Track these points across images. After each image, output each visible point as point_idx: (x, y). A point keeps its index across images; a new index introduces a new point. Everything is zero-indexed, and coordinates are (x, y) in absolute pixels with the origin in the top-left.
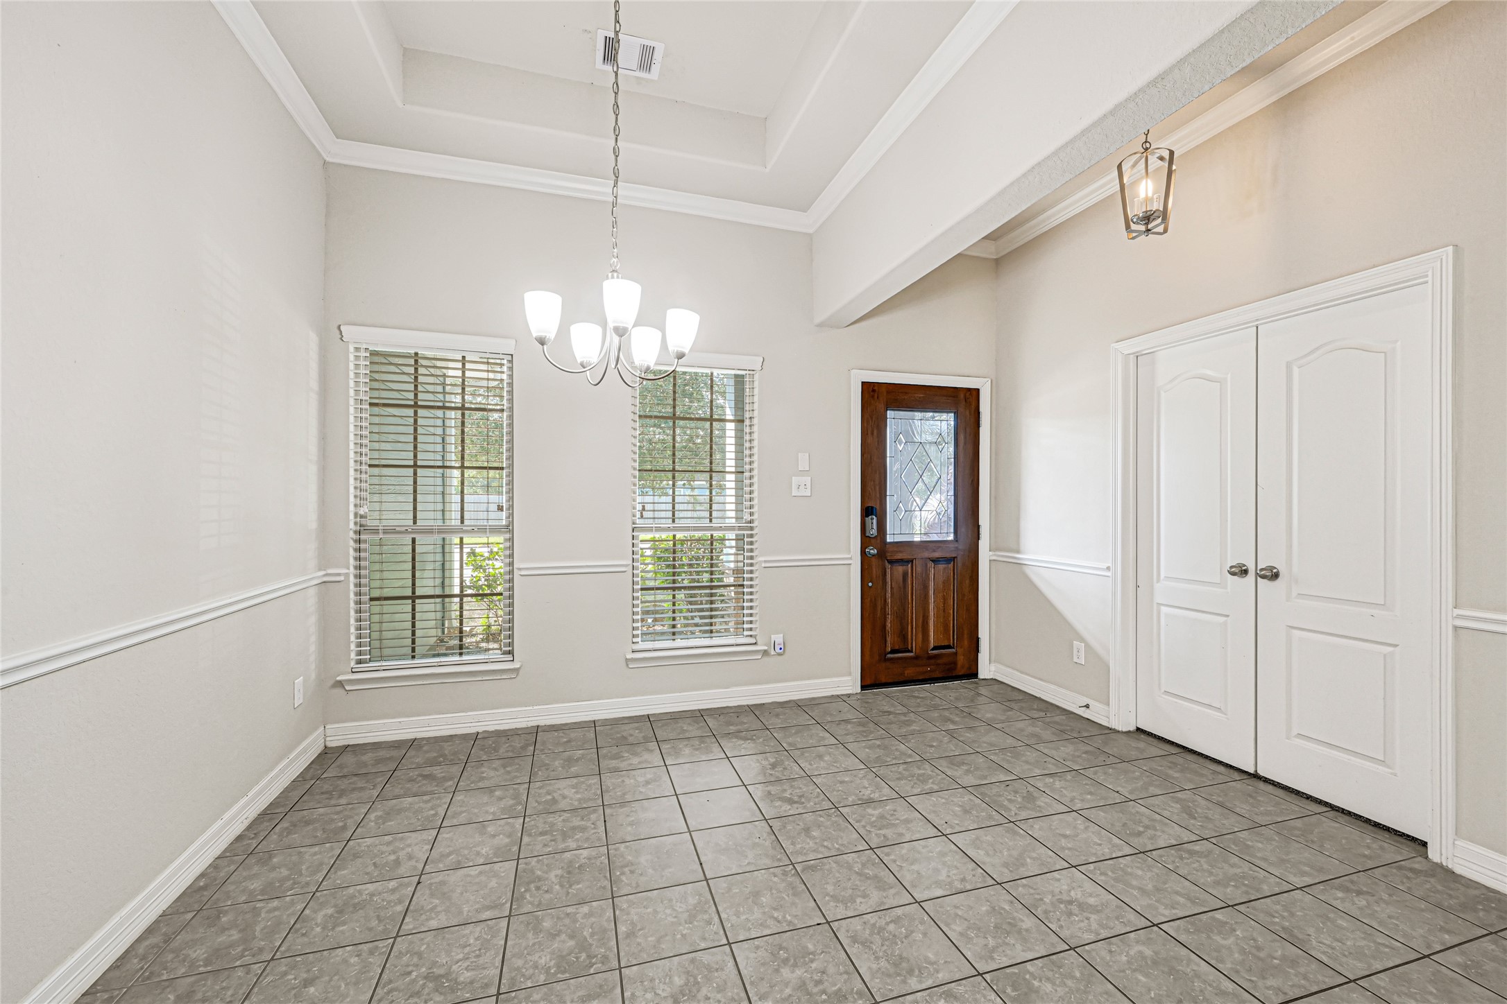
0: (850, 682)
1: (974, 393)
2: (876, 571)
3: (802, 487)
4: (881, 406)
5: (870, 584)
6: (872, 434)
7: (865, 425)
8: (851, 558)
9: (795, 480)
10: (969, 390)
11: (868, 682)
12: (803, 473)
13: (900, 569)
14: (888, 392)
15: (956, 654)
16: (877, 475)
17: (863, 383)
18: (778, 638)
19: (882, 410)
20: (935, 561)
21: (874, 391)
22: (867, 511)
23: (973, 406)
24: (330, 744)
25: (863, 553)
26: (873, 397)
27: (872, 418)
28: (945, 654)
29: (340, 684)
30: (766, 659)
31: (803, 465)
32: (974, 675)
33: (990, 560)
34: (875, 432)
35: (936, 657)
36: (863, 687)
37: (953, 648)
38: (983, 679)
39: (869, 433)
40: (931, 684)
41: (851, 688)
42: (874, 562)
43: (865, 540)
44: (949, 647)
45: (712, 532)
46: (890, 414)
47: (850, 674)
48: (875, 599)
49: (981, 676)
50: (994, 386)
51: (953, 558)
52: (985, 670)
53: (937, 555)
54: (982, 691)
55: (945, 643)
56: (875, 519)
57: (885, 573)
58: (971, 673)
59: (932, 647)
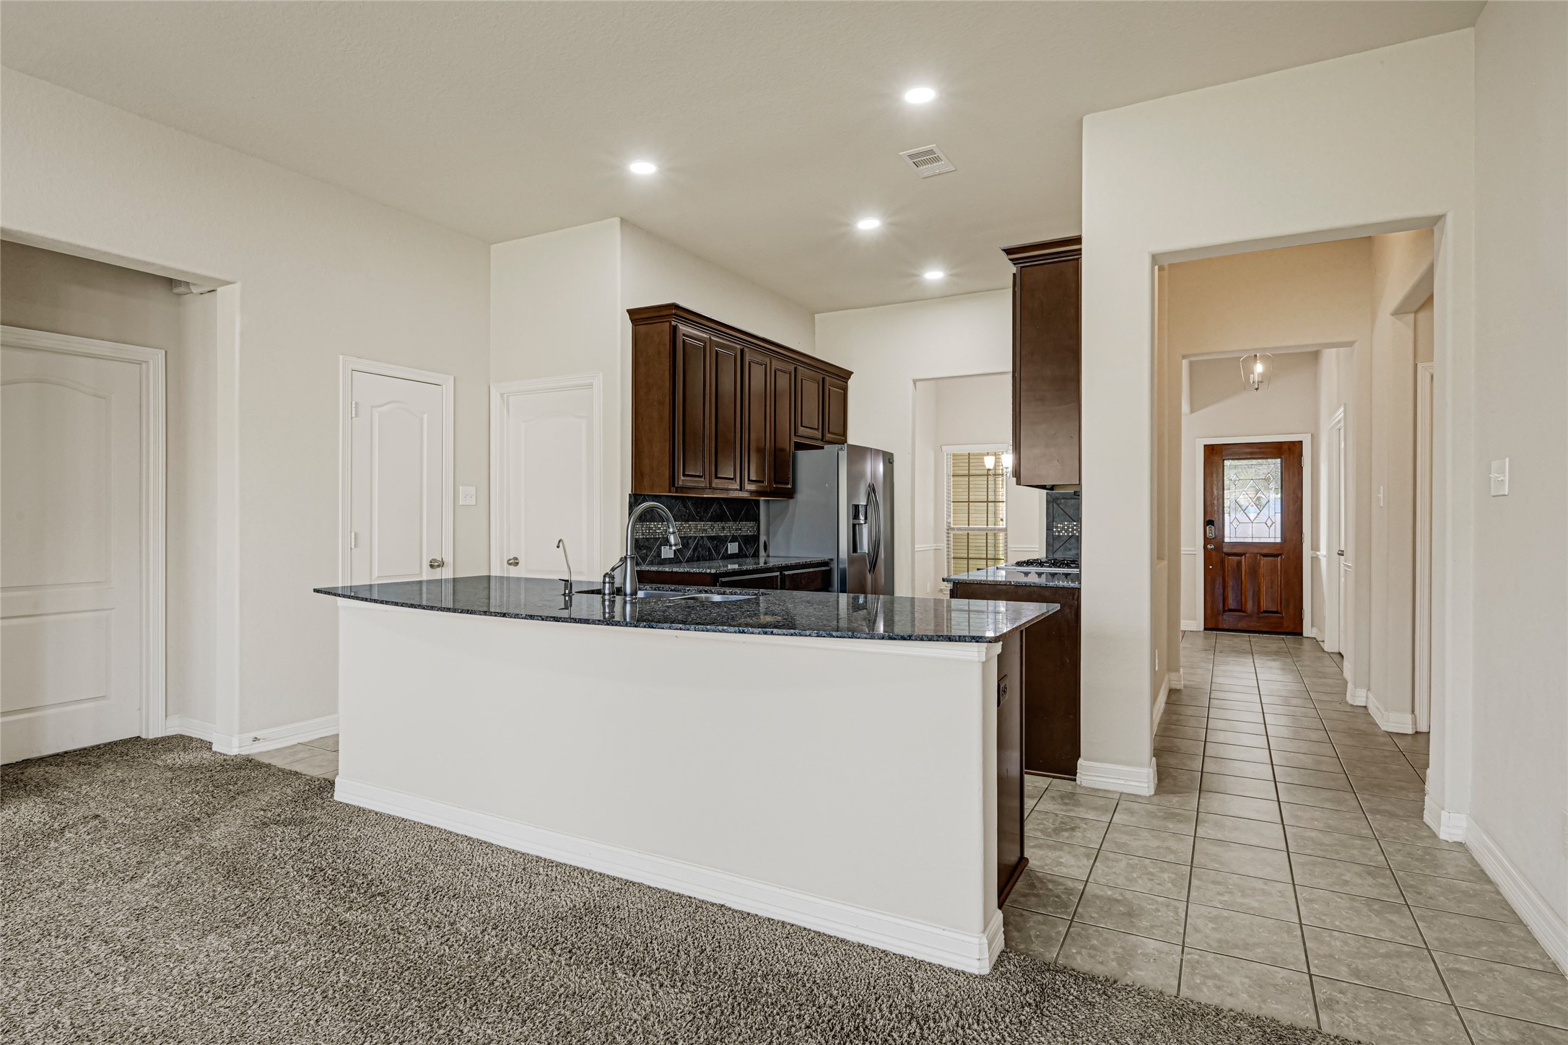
0: (1196, 624)
1: (1298, 444)
2: (1216, 559)
4: (1218, 458)
5: (1211, 567)
6: (1211, 476)
7: (1206, 471)
8: (1195, 551)
10: (1293, 442)
11: (1210, 626)
13: (1235, 558)
14: (1224, 450)
15: (1281, 617)
16: (1216, 501)
17: (1205, 446)
19: (1220, 461)
20: (1264, 556)
21: (1213, 449)
22: (1208, 522)
23: (1297, 454)
25: (1205, 547)
26: (1212, 453)
27: (1211, 466)
28: (1272, 617)
32: (1301, 634)
33: (1312, 557)
34: (1214, 474)
35: (1264, 617)
36: (1205, 629)
37: (1281, 614)
38: (1306, 637)
40: (1259, 634)
41: (1195, 628)
42: (1214, 553)
43: (1207, 541)
44: (1277, 612)
46: (1226, 462)
47: (1195, 619)
48: (1214, 577)
49: (1305, 635)
50: (1315, 439)
51: (1280, 555)
52: (1308, 631)
53: (1265, 551)
54: (1307, 645)
55: (1275, 610)
56: (1213, 527)
57: (1222, 562)
58: (1298, 632)
59: (1262, 611)
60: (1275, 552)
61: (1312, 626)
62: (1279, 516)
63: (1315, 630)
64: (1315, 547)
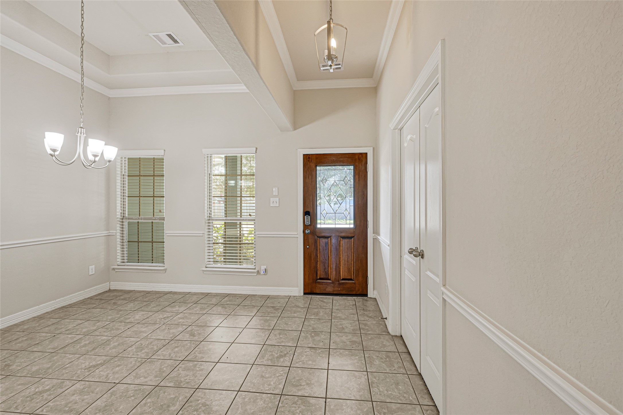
0: (298, 290)
1: (364, 155)
2: (311, 241)
3: (275, 202)
4: (313, 165)
5: (308, 247)
6: (309, 178)
7: (305, 174)
8: (297, 234)
9: (272, 200)
10: (361, 154)
11: (307, 291)
12: (275, 196)
13: (324, 240)
14: (317, 158)
15: (355, 283)
16: (311, 197)
17: (304, 155)
18: (263, 268)
19: (314, 167)
20: (344, 238)
21: (309, 158)
22: (306, 213)
23: (363, 163)
24: (111, 289)
25: (304, 232)
26: (309, 161)
27: (308, 171)
28: (348, 283)
29: (114, 269)
30: (258, 276)
31: (275, 193)
32: (366, 295)
33: (373, 239)
34: (310, 177)
35: (343, 283)
36: (305, 294)
37: (354, 280)
38: (370, 298)
39: (307, 178)
40: (340, 296)
41: (297, 293)
42: (310, 236)
43: (305, 227)
44: (351, 280)
45: (240, 221)
46: (318, 168)
47: (298, 287)
48: (311, 254)
49: (369, 296)
50: (375, 151)
51: (353, 237)
52: (371, 293)
53: (343, 234)
54: (370, 304)
55: (349, 278)
56: (309, 217)
57: (316, 242)
58: (364, 294)
59: (341, 279)
60: (350, 235)
61: (374, 289)
62: (352, 208)
63: (375, 292)
64: (376, 231)
